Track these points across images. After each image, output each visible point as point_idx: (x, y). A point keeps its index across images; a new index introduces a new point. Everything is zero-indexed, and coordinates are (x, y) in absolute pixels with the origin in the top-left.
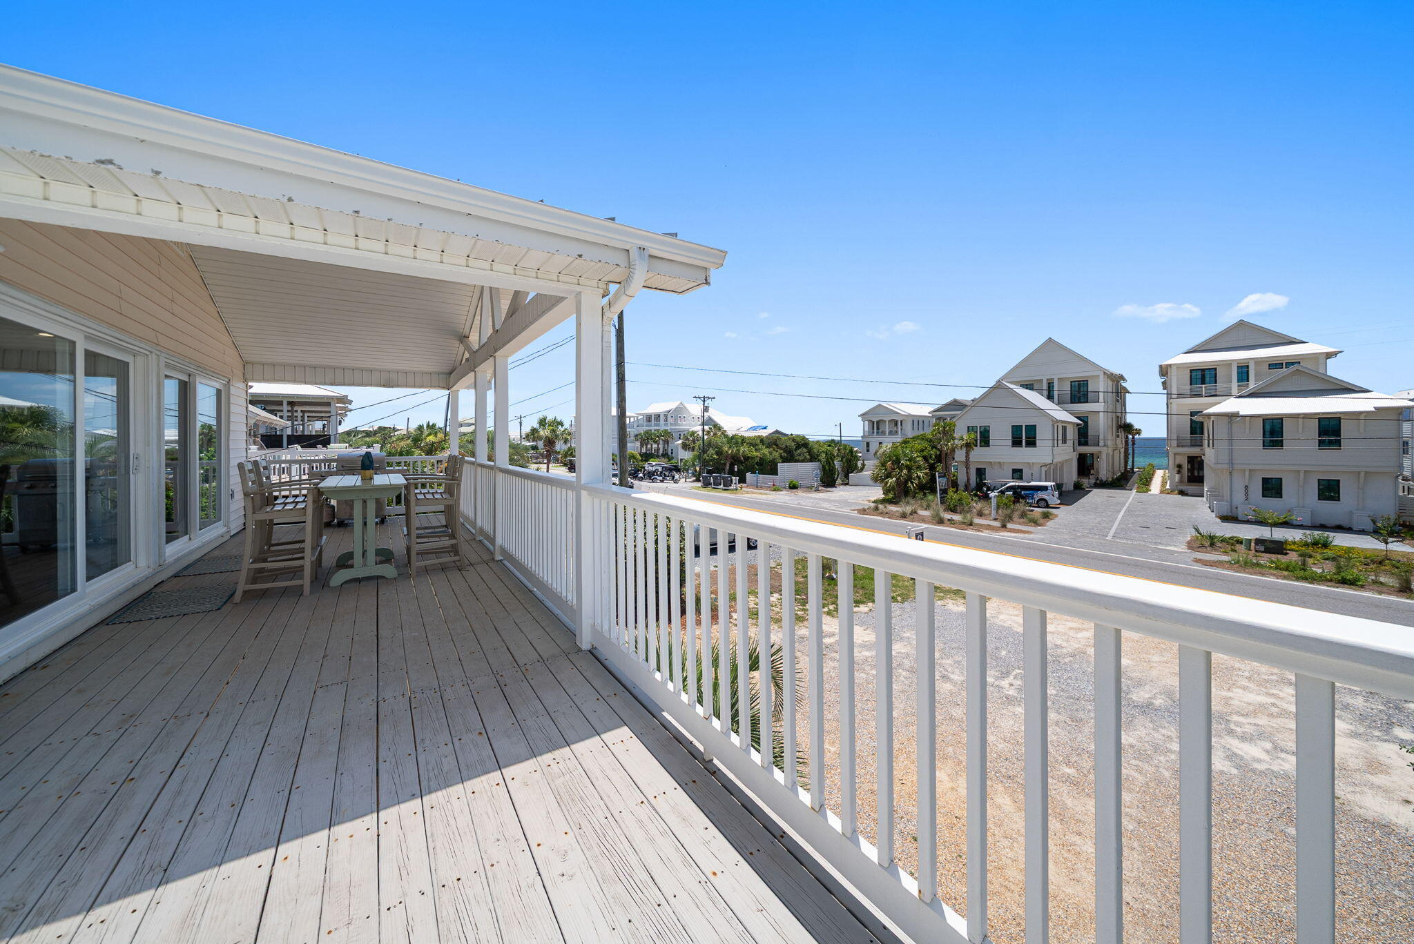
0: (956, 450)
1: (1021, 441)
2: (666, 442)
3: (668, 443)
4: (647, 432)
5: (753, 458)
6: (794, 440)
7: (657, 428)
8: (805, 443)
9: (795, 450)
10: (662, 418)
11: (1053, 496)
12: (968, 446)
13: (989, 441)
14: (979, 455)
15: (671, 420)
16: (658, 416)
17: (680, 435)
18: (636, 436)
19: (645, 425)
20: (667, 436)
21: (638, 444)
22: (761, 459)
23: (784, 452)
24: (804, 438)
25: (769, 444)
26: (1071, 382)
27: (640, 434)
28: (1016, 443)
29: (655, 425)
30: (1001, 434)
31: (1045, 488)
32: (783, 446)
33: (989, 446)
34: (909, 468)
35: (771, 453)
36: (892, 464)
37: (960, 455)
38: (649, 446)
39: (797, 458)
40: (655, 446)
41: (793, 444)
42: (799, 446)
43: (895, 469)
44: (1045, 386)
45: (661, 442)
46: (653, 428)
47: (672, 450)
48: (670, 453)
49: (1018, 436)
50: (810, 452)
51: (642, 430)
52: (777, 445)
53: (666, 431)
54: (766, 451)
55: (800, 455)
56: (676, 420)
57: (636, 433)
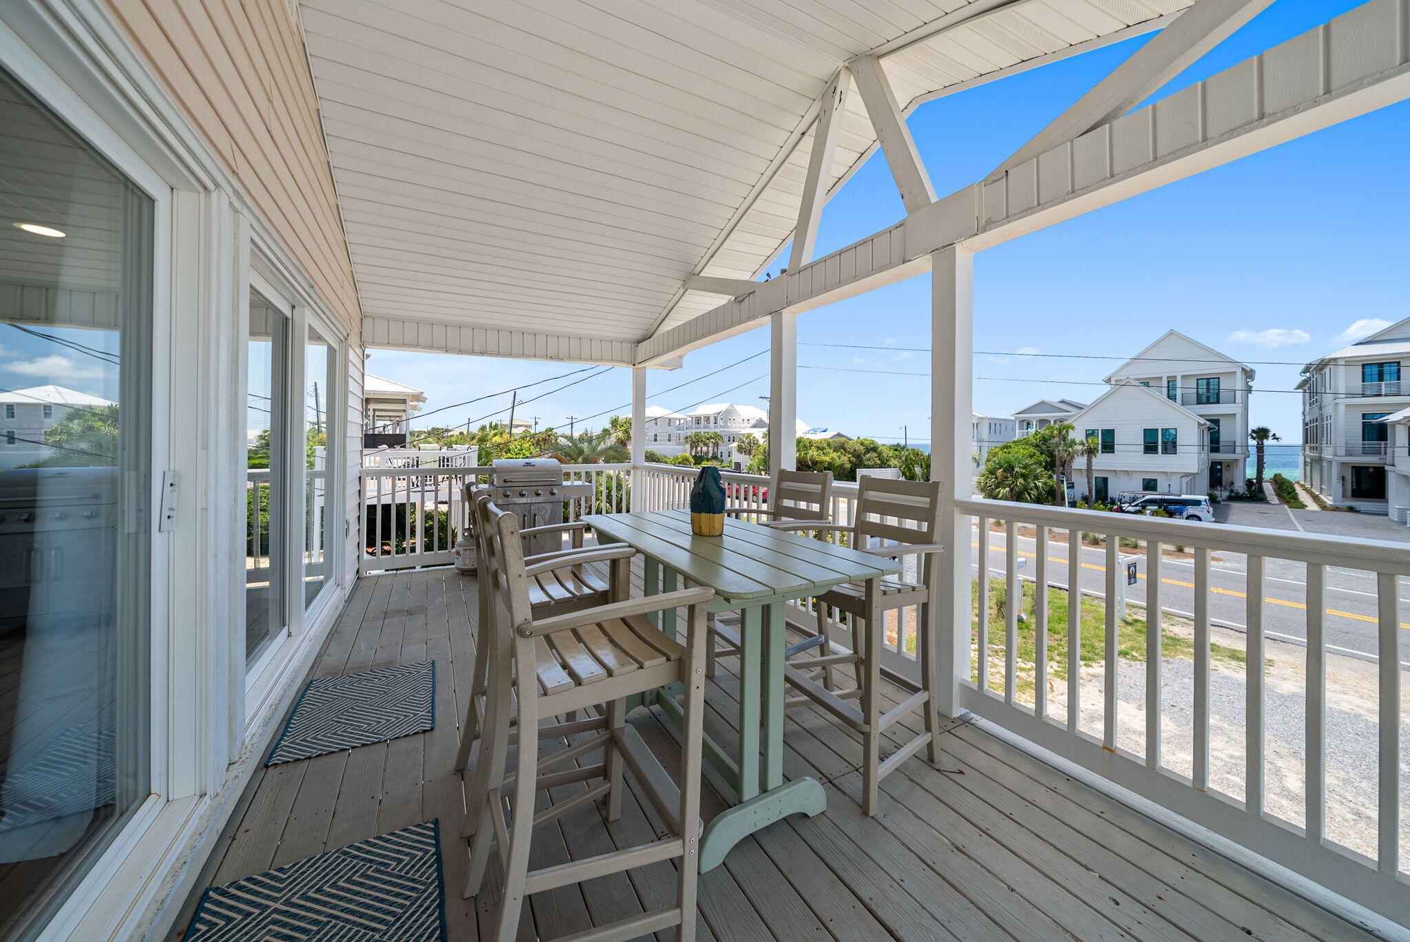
0: (1075, 456)
1: (1157, 447)
2: (716, 445)
3: (717, 446)
4: (697, 434)
5: (821, 462)
6: (862, 444)
7: (707, 430)
8: (874, 447)
9: (864, 455)
10: (712, 420)
11: (1209, 512)
12: (1091, 452)
13: (1113, 446)
14: (1102, 462)
15: (720, 423)
16: (707, 419)
17: (729, 437)
18: (686, 438)
19: (694, 427)
20: (717, 439)
21: (688, 446)
22: (829, 463)
23: (853, 456)
24: (873, 442)
25: (835, 447)
26: (1198, 380)
27: (690, 436)
28: (1150, 448)
29: (705, 427)
30: (1129, 438)
31: (1198, 503)
32: (852, 451)
33: (1113, 452)
34: (1024, 476)
35: (839, 457)
36: (1004, 471)
37: (1080, 462)
38: (699, 449)
39: (866, 463)
40: (705, 449)
41: (862, 448)
42: (868, 450)
43: (1008, 478)
44: (1165, 383)
45: (711, 445)
46: (702, 431)
47: (722, 453)
48: (719, 456)
49: (1154, 441)
50: (880, 456)
51: (690, 432)
52: (845, 450)
53: (716, 433)
54: (835, 455)
55: (870, 460)
56: (726, 422)
57: (685, 436)
